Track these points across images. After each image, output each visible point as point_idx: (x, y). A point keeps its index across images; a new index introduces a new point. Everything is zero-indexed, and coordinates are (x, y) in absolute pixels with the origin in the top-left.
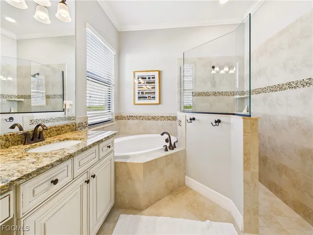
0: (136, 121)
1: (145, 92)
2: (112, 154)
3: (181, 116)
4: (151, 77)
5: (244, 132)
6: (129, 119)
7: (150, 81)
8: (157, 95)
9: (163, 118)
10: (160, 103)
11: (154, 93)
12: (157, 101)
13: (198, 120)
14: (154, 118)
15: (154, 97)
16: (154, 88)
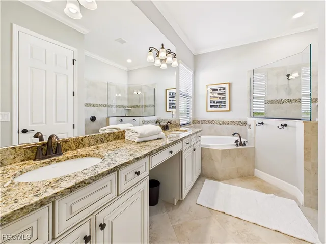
0: (209, 125)
1: (216, 101)
2: (199, 143)
3: (251, 121)
4: (222, 89)
5: (305, 132)
6: (202, 123)
7: (221, 92)
8: (227, 104)
9: (232, 123)
10: (230, 110)
11: (225, 102)
12: (227, 108)
13: (267, 124)
14: (224, 123)
15: (225, 106)
16: (225, 97)
